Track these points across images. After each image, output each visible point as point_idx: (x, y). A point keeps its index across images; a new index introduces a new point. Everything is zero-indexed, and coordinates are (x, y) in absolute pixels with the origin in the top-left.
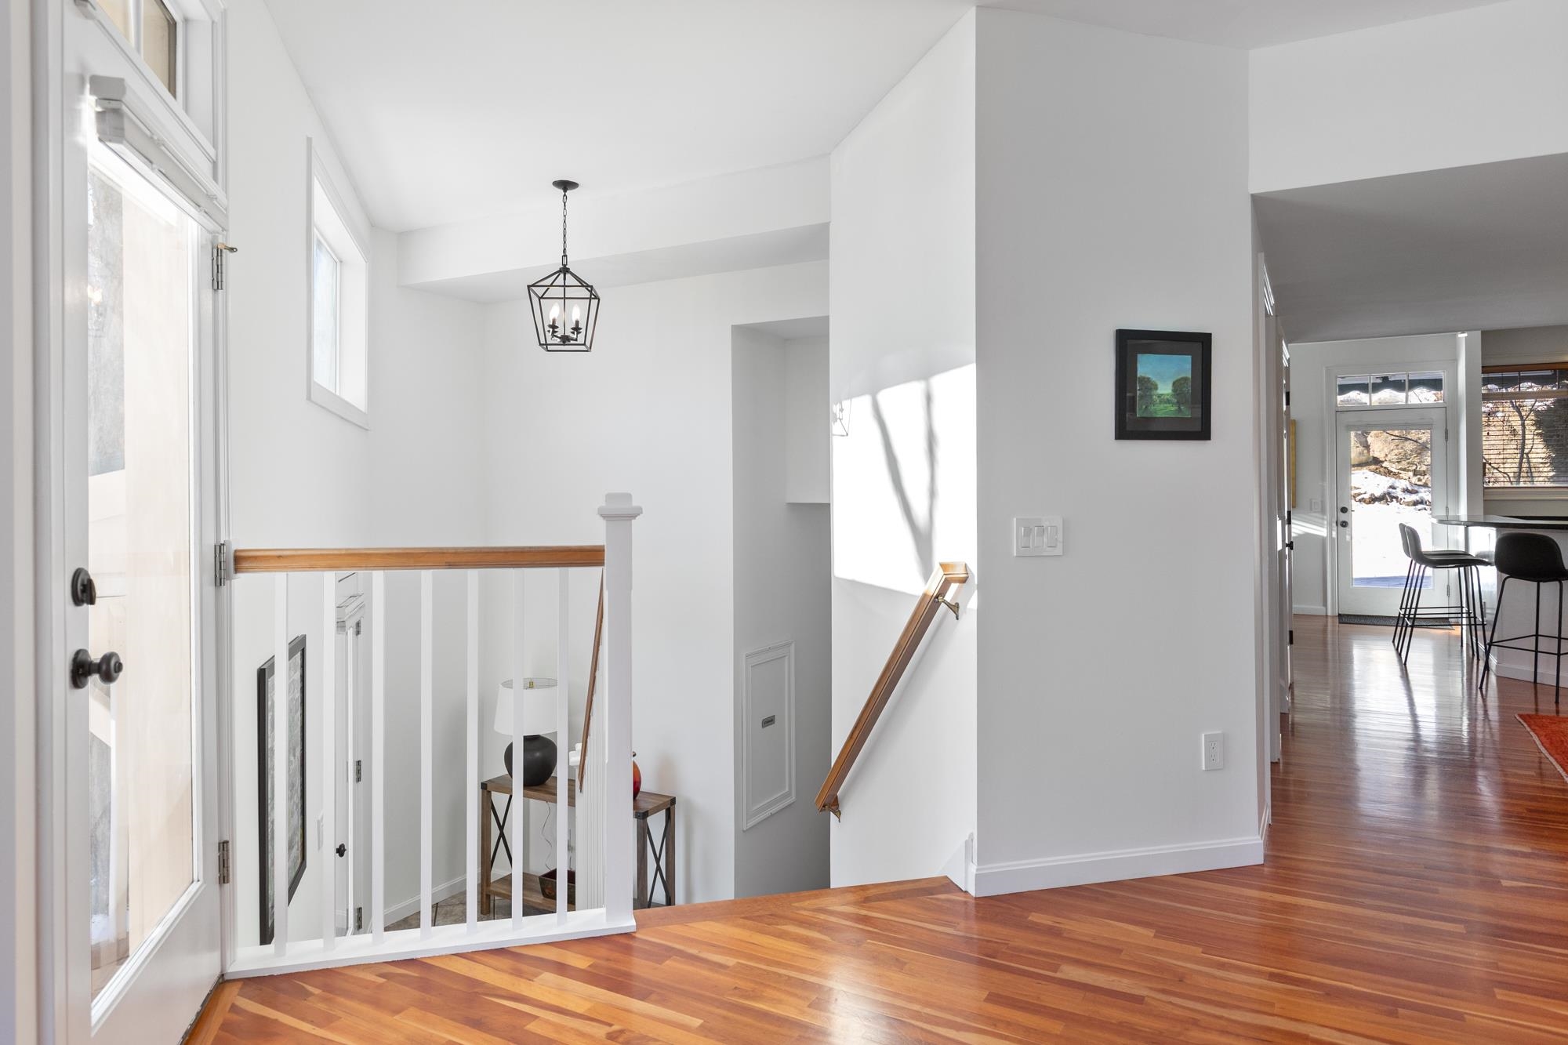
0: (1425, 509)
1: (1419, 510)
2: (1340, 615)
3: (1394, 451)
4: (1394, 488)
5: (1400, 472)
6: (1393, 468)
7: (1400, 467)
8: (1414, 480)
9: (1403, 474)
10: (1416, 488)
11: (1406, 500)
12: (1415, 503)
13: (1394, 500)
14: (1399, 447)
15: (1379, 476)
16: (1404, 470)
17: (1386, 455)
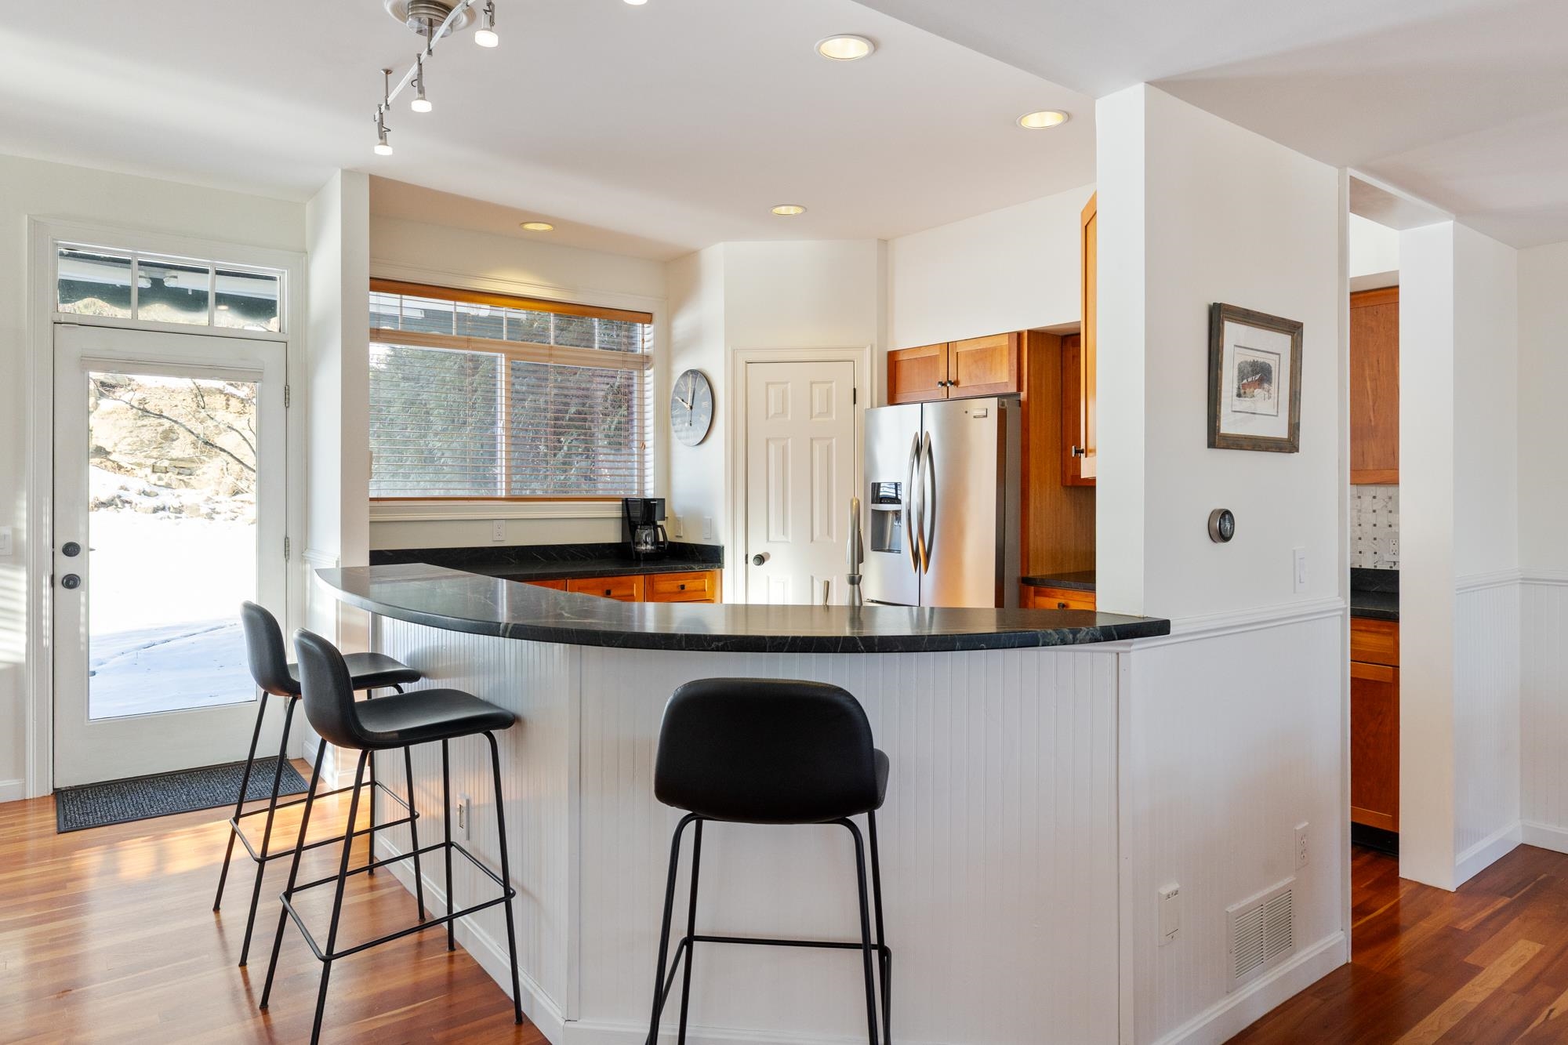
0: (169, 517)
1: (161, 519)
2: (57, 793)
3: (127, 439)
4: (126, 489)
5: (134, 467)
6: (124, 461)
7: (134, 461)
8: (154, 478)
9: (138, 471)
10: (156, 489)
11: (142, 506)
12: (156, 510)
13: (126, 505)
14: (134, 434)
15: (105, 472)
16: (140, 465)
17: (116, 445)
